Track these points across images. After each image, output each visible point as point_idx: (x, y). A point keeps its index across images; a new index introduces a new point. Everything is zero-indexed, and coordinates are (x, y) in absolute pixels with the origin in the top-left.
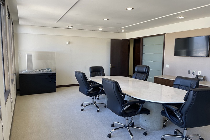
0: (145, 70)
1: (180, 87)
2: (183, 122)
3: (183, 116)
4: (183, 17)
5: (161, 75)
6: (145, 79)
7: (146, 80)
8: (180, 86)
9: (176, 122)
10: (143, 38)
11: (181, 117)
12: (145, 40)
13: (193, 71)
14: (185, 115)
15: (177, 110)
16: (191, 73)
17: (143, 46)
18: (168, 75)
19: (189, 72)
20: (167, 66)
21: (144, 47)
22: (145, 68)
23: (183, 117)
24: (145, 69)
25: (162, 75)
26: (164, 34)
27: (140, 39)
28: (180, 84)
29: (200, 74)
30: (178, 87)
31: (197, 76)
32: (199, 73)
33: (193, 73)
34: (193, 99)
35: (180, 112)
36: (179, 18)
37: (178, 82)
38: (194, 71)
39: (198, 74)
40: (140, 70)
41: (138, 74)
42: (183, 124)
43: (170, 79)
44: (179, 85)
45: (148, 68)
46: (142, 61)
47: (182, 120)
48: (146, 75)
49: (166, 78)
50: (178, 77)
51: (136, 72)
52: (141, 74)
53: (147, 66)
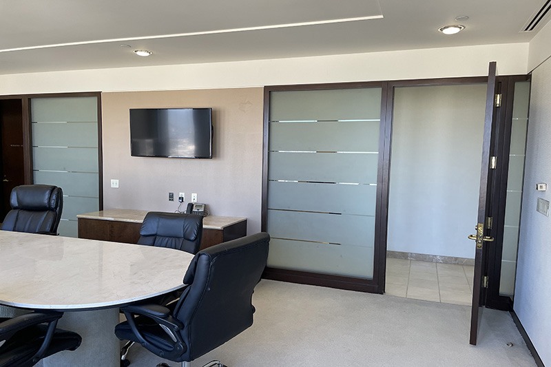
0: (46, 202)
1: (158, 240)
2: (185, 347)
3: (182, 329)
4: (148, 54)
5: (98, 212)
6: (48, 229)
7: (53, 231)
8: (158, 238)
9: (164, 350)
10: (29, 100)
11: (178, 333)
12: (37, 106)
13: (180, 194)
14: (190, 323)
15: (166, 317)
16: (176, 198)
17: (31, 123)
18: (117, 208)
19: (171, 197)
20: (112, 183)
21: (36, 127)
22: (48, 193)
23: (184, 332)
24: (47, 196)
25: (101, 208)
26: (98, 94)
27: (21, 100)
28: (159, 233)
29: (195, 201)
30: (151, 242)
31: (191, 206)
32: (194, 198)
33: (180, 198)
34: (207, 276)
35: (176, 320)
36: (138, 53)
37: (152, 228)
38: (182, 194)
39: (192, 201)
40: (29, 200)
41: (23, 214)
42: (185, 352)
43: (125, 220)
44: (155, 235)
45: (57, 192)
46: (32, 171)
47: (183, 341)
48: (51, 215)
49: (113, 219)
50: (151, 215)
51: (15, 208)
52: (32, 215)
53: (54, 187)
